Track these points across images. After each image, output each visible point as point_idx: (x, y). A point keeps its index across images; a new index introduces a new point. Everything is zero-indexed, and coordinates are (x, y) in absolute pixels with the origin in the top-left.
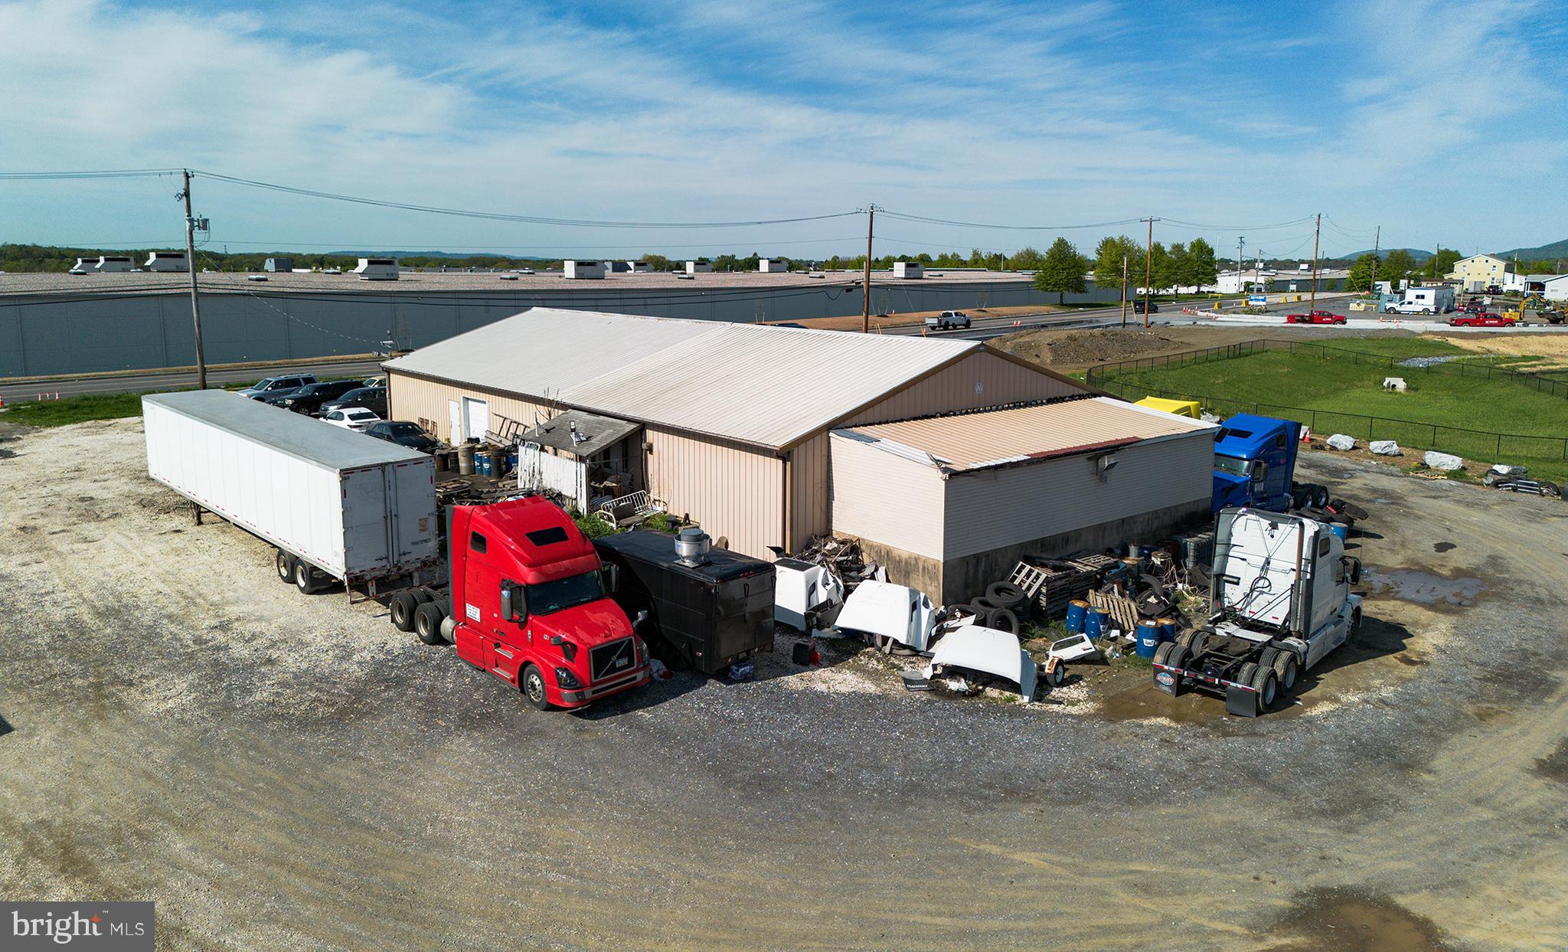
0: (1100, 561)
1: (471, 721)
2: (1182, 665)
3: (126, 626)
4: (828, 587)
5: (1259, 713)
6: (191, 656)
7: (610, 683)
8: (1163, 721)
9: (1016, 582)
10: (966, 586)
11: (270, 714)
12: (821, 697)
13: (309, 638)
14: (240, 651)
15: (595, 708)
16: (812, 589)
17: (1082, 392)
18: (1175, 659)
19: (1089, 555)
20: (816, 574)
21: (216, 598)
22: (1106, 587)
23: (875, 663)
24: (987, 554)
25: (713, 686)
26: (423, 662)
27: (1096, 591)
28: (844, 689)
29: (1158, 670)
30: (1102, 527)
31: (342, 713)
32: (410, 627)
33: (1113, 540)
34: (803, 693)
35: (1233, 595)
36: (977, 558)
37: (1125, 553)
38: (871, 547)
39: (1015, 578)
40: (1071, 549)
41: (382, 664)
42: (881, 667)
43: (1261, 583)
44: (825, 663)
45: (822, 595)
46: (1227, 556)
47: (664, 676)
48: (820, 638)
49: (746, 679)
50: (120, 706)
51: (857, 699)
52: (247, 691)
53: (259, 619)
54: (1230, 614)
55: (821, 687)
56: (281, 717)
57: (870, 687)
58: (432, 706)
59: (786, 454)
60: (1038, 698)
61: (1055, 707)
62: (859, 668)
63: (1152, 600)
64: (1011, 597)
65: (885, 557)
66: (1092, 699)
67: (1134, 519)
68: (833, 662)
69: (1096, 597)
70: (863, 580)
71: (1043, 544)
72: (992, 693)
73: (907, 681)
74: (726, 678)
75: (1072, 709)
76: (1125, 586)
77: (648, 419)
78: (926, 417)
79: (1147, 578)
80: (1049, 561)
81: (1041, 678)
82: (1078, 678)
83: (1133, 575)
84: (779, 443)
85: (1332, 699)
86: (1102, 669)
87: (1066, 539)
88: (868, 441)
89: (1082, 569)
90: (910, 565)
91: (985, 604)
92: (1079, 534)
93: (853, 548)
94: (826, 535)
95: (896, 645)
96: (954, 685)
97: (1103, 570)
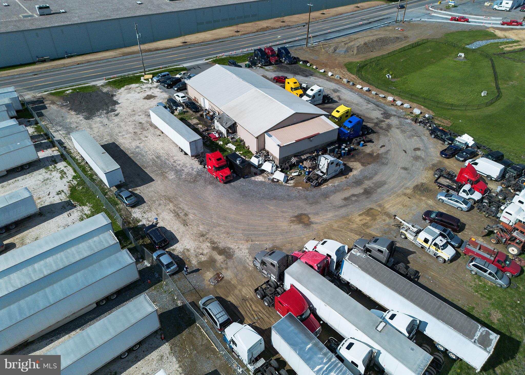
0: (308, 155)
1: (211, 183)
2: (307, 180)
3: (161, 161)
5: (314, 187)
6: (172, 168)
7: (228, 180)
8: (301, 188)
9: (291, 161)
10: (283, 161)
11: (185, 180)
12: (256, 181)
13: (187, 165)
14: (178, 167)
15: (226, 183)
16: (259, 161)
21: (172, 155)
22: (307, 160)
23: (266, 175)
24: (287, 156)
25: (242, 179)
26: (203, 172)
28: (260, 180)
29: (304, 179)
31: (194, 181)
32: (201, 164)
34: (254, 181)
35: (320, 167)
36: (285, 157)
37: (314, 152)
38: (271, 153)
39: (292, 159)
41: (198, 172)
43: (323, 167)
45: (260, 163)
46: (320, 162)
47: (236, 177)
49: (247, 178)
50: (166, 177)
51: (261, 182)
52: (181, 176)
53: (179, 161)
54: (319, 170)
56: (187, 181)
57: (263, 180)
58: (205, 180)
59: (257, 138)
60: (286, 182)
61: (288, 184)
62: (263, 176)
63: (314, 163)
64: (290, 164)
65: (272, 155)
66: (294, 183)
67: (318, 146)
68: (260, 174)
69: (305, 162)
70: (268, 158)
71: (298, 153)
72: (280, 182)
73: (269, 179)
74: (244, 178)
75: (290, 185)
76: (311, 160)
77: (237, 122)
78: (284, 127)
79: (316, 158)
80: (299, 156)
81: (288, 179)
82: (294, 179)
83: (313, 157)
84: (256, 136)
85: (327, 185)
86: (299, 177)
87: (303, 151)
88: (270, 136)
89: (303, 158)
90: (275, 157)
91: (285, 164)
92: (306, 150)
93: (268, 152)
94: (264, 149)
95: (269, 173)
96: (275, 180)
97: (307, 157)
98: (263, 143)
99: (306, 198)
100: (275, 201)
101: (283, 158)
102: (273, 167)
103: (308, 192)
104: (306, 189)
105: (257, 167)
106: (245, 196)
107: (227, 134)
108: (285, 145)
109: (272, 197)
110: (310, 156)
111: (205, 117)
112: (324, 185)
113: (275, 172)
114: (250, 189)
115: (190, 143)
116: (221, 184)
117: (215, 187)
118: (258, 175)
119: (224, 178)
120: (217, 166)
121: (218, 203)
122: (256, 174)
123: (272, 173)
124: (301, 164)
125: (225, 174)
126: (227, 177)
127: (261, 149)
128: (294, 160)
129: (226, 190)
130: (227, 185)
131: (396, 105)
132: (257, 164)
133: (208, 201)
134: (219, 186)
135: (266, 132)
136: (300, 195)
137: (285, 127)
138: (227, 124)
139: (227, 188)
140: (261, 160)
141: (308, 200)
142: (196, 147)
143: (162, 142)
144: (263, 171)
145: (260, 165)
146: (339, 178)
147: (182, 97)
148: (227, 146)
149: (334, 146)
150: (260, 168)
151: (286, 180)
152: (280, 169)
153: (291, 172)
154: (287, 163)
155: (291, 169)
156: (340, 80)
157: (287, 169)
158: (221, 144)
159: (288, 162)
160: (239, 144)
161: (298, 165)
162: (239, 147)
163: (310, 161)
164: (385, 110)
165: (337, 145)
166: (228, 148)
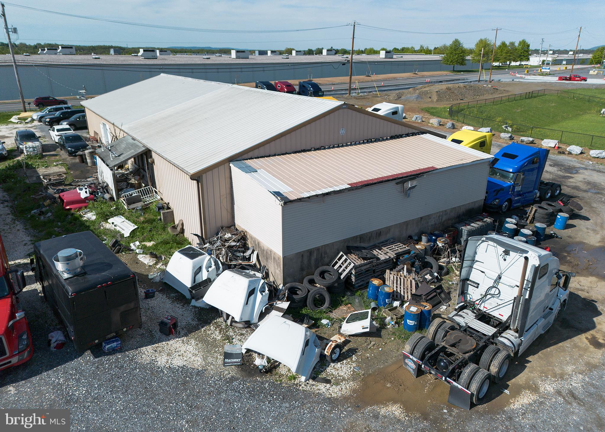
0: (401, 248)
2: (422, 358)
4: (210, 269)
5: (472, 408)
8: (396, 410)
9: (336, 268)
10: (302, 269)
12: (157, 371)
16: (198, 271)
17: (414, 131)
18: (419, 351)
19: (393, 243)
20: (203, 260)
22: (399, 268)
23: (217, 332)
24: (318, 249)
25: (88, 356)
27: (391, 270)
28: (178, 362)
29: (406, 357)
30: (407, 223)
33: (413, 231)
35: (473, 294)
36: (310, 252)
37: (419, 240)
38: (252, 238)
39: (336, 263)
40: (382, 239)
42: (219, 338)
43: (493, 291)
44: (182, 333)
45: (204, 275)
46: (471, 267)
48: (195, 307)
49: (113, 352)
51: (182, 375)
54: (467, 305)
55: (162, 361)
59: (197, 177)
60: (314, 376)
61: (322, 387)
62: (203, 340)
63: (428, 277)
64: (330, 279)
65: (258, 245)
66: (354, 377)
67: (429, 216)
68: (190, 330)
69: (390, 276)
70: (244, 259)
71: (361, 238)
72: (282, 370)
73: (227, 355)
75: (334, 391)
76: (413, 265)
77: (150, 146)
78: (304, 151)
79: (429, 259)
80: (364, 248)
81: (322, 356)
82: (353, 351)
83: (419, 257)
84: (193, 170)
86: (374, 341)
87: (379, 233)
88: (250, 170)
89: (382, 257)
90: (268, 254)
91: (312, 282)
92: (388, 229)
93: (243, 238)
95: (233, 321)
96: (258, 362)
97: (398, 255)
98: (226, 203)
101: (301, 255)
102: (251, 293)
104: (425, 417)
105: (188, 295)
108: (306, 195)
110: (408, 252)
111: (89, 160)
112: (517, 392)
113: (262, 316)
122: (169, 331)
123: (246, 325)
124: (376, 282)
127: (219, 224)
128: (347, 265)
131: (571, 153)
132: (188, 283)
135: (237, 158)
138: (122, 157)
140: (209, 266)
144: (210, 315)
145: (201, 286)
146: (566, 344)
148: (108, 226)
151: (314, 360)
152: (285, 305)
154: (316, 277)
155: (335, 304)
157: (319, 302)
158: (88, 220)
159: (322, 274)
160: (152, 217)
161: (366, 286)
163: (409, 271)
165: (488, 220)
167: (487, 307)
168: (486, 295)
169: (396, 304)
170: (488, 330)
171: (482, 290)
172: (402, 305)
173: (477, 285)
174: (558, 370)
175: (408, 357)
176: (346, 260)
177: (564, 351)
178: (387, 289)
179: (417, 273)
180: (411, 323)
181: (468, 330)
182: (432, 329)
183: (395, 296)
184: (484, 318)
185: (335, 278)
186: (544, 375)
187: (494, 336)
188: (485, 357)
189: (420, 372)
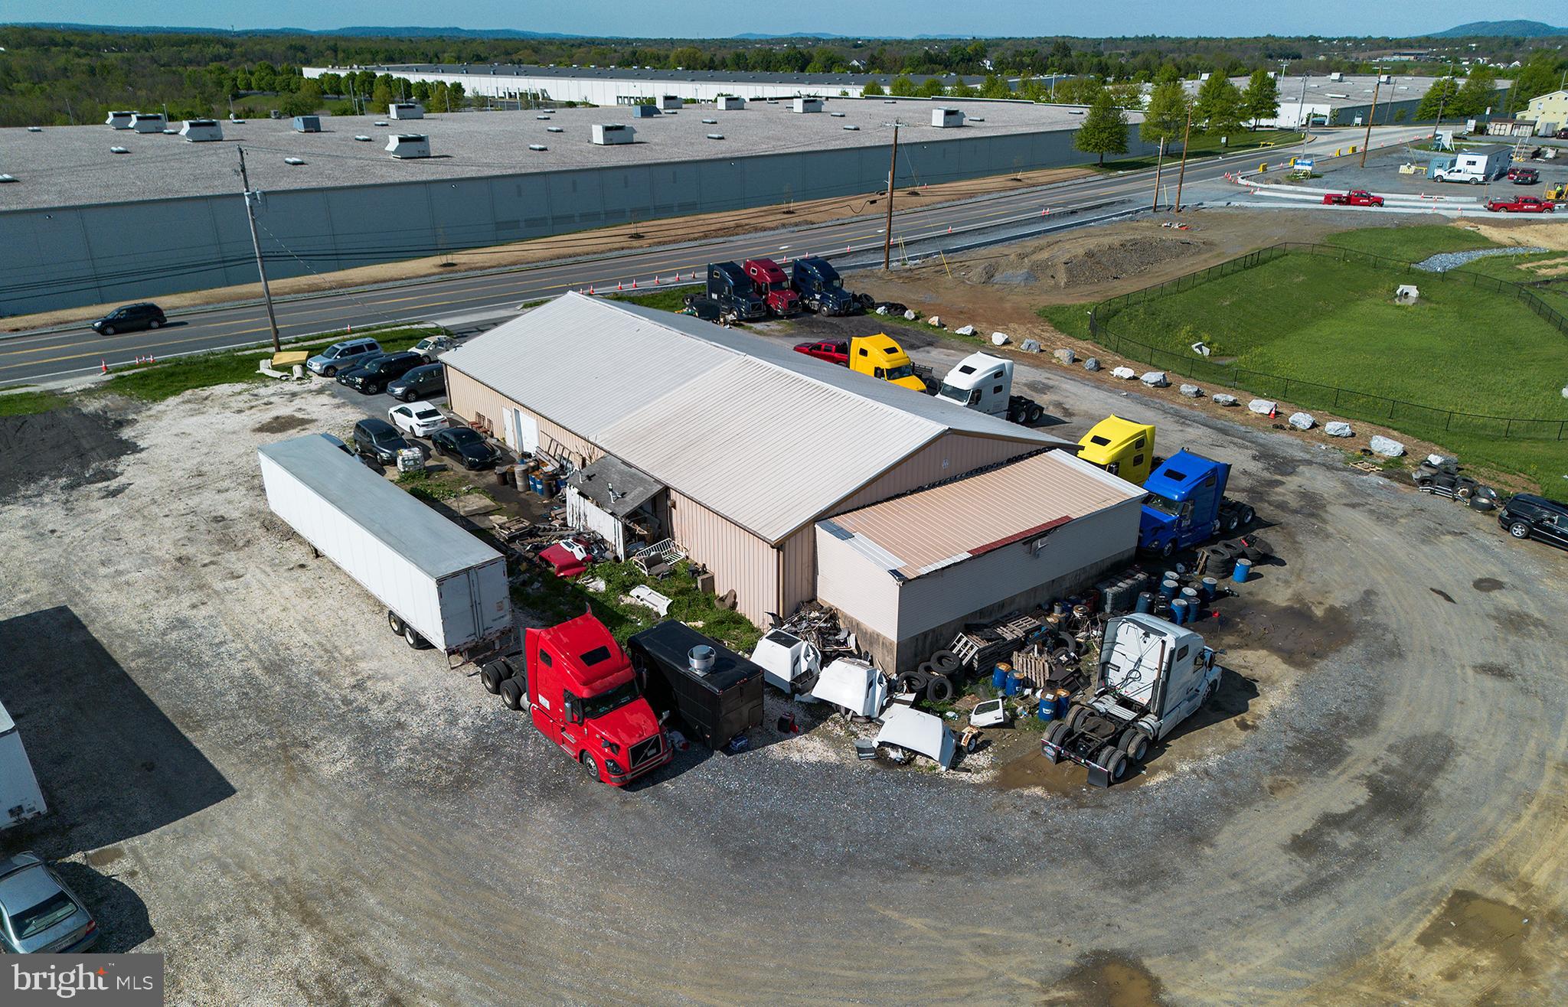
0: (1029, 623)
1: (551, 791)
2: (1061, 745)
3: (289, 684)
4: (809, 659)
5: (1110, 784)
6: (342, 717)
7: (643, 767)
8: (1039, 791)
9: (954, 651)
10: (916, 655)
11: (409, 782)
12: (796, 767)
13: (423, 699)
14: (377, 713)
15: (631, 785)
16: (796, 661)
18: (1058, 738)
19: (1018, 617)
20: (800, 648)
21: (348, 652)
22: (1028, 648)
23: (838, 728)
24: (933, 630)
25: (718, 757)
26: (509, 729)
27: (1019, 651)
28: (812, 758)
29: (1044, 744)
30: (1035, 590)
31: (459, 781)
32: (497, 690)
33: (1043, 598)
34: (781, 763)
35: (1114, 678)
36: (925, 635)
37: (1051, 611)
38: (846, 617)
39: (955, 646)
40: (1006, 611)
41: (479, 730)
42: (842, 734)
43: (1133, 675)
45: (804, 666)
46: (1112, 649)
47: (685, 746)
48: (801, 702)
49: (742, 750)
50: (305, 768)
51: (823, 770)
52: (390, 757)
53: (385, 678)
54: (1109, 690)
55: (796, 757)
56: (418, 784)
57: (832, 757)
58: (520, 778)
59: (779, 546)
60: (954, 765)
61: (964, 776)
62: (827, 737)
63: (1064, 658)
64: (950, 666)
65: (855, 626)
66: (993, 766)
67: (1062, 578)
68: (808, 728)
69: (1018, 659)
70: (838, 643)
71: (981, 613)
72: (920, 761)
73: (860, 750)
74: (728, 750)
75: (976, 778)
76: (1044, 644)
77: (671, 483)
78: (898, 496)
79: (1064, 635)
80: (986, 626)
81: (959, 748)
82: (987, 743)
83: (1053, 633)
84: (774, 537)
85: (1170, 768)
86: (1009, 732)
87: (1002, 605)
88: (844, 535)
89: (1009, 637)
90: (873, 639)
91: (928, 669)
92: (1012, 599)
93: (832, 616)
94: (812, 600)
95: (855, 716)
96: (893, 754)
97: (1028, 633)
98: (807, 574)
99: (1088, 849)
100: (923, 880)
101: (916, 638)
102: (870, 685)
103: (1085, 815)
104: (1066, 795)
105: (788, 690)
106: (746, 856)
107: (626, 543)
108: (924, 571)
109: (901, 857)
110: (1038, 628)
111: (520, 483)
112: (1154, 772)
113: (883, 709)
114: (770, 815)
115: (440, 582)
116: (607, 793)
117: (574, 815)
118: (797, 733)
119: (623, 757)
120: (586, 693)
121: (598, 908)
122: (788, 728)
123: (869, 719)
124: (1003, 667)
125: (631, 731)
126: (637, 752)
127: (798, 599)
128: (968, 648)
129: (634, 823)
130: (643, 799)
131: (1293, 428)
132: (788, 679)
133: (533, 902)
134: (596, 805)
135: (822, 517)
136: (1048, 834)
137: (904, 495)
138: (628, 498)
139: (640, 814)
140: (807, 655)
141: (1100, 862)
142: (475, 605)
143: (308, 593)
144: (824, 710)
145: (805, 680)
146: (1213, 727)
147: (421, 416)
148: (627, 600)
149: (1129, 581)
150: (801, 692)
151: (951, 752)
152: (911, 697)
153: (960, 705)
154: (933, 663)
155: (958, 694)
156: (1042, 355)
157: (940, 692)
158: (597, 592)
159: (940, 660)
160: (684, 585)
161: (991, 671)
162: (685, 599)
163: (1040, 652)
164: (1261, 445)
165: (1141, 576)
166: (633, 608)
167: (1127, 691)
168: (1127, 679)
169: (1028, 691)
170: (1127, 715)
171: (1123, 673)
172: (1034, 693)
173: (1118, 669)
174: (1197, 752)
175: (1048, 745)
176: (966, 644)
177: (1208, 734)
178: (1017, 675)
179: (1050, 653)
180: (1047, 711)
181: (1108, 716)
182: (1070, 716)
183: (1026, 683)
184: (1126, 703)
185: (956, 665)
186: (1183, 757)
187: (1135, 720)
188: (1123, 740)
189: (1059, 758)
